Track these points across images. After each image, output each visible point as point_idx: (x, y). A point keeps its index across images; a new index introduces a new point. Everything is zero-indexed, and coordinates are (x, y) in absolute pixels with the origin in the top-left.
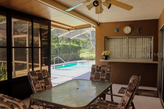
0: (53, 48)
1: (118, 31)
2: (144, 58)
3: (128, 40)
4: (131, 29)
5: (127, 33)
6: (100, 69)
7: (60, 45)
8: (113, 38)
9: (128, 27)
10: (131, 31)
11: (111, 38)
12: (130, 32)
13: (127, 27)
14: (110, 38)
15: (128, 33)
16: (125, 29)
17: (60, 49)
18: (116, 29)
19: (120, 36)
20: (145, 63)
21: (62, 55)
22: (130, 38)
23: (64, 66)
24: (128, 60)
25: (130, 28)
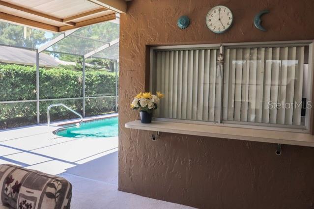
0: (73, 81)
1: (188, 23)
2: (277, 123)
3: (224, 55)
4: (231, 15)
5: (216, 31)
6: (14, 195)
7: (92, 76)
8: (175, 51)
9: (223, 8)
10: (230, 22)
11: (170, 51)
12: (227, 27)
13: (217, 8)
14: (166, 51)
15: (222, 30)
16: (212, 16)
17: (90, 84)
18: (183, 17)
19: (194, 41)
20: (283, 145)
21: (95, 98)
22: (231, 48)
23: (78, 125)
24: (222, 124)
25: (228, 10)
